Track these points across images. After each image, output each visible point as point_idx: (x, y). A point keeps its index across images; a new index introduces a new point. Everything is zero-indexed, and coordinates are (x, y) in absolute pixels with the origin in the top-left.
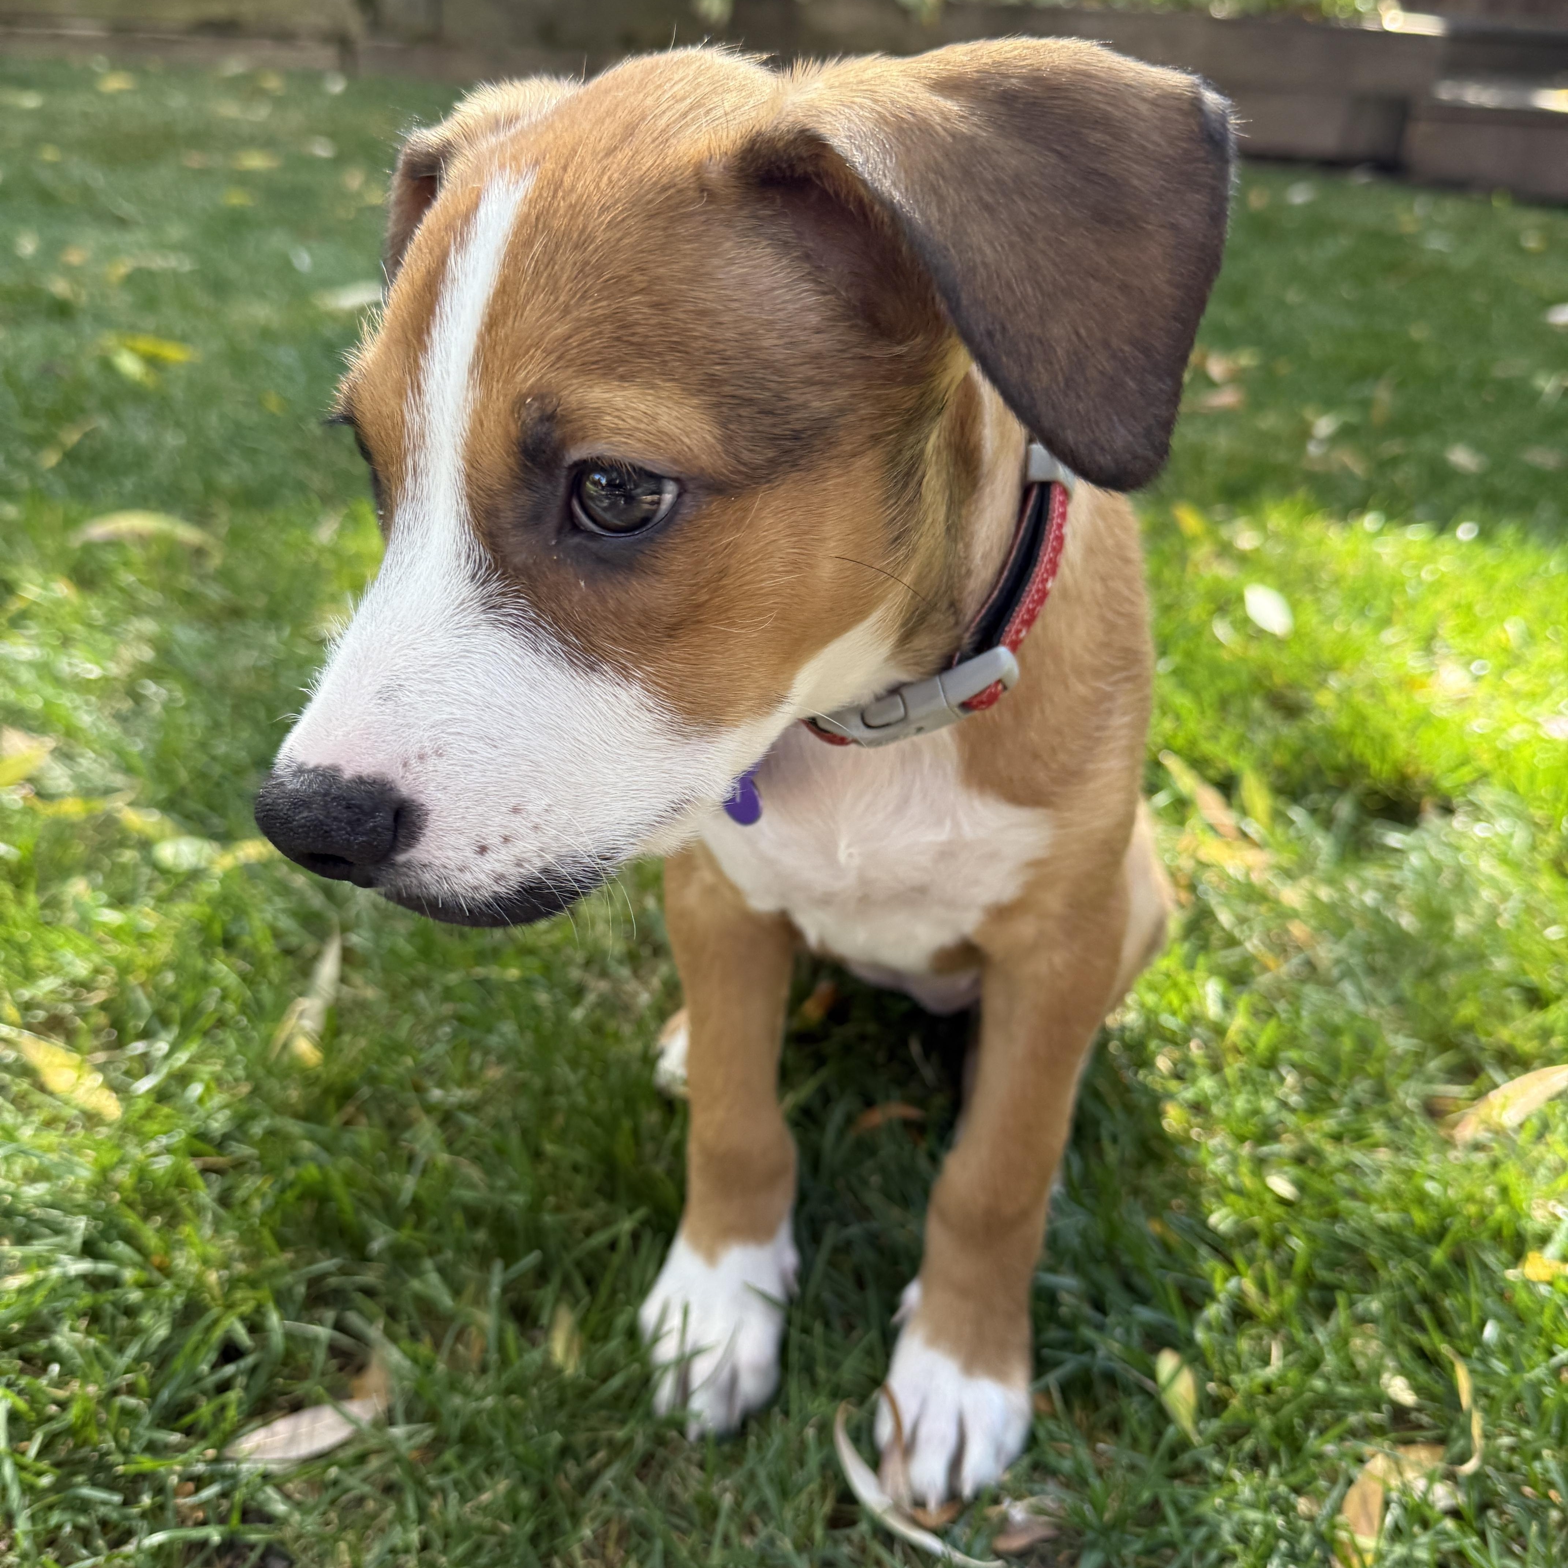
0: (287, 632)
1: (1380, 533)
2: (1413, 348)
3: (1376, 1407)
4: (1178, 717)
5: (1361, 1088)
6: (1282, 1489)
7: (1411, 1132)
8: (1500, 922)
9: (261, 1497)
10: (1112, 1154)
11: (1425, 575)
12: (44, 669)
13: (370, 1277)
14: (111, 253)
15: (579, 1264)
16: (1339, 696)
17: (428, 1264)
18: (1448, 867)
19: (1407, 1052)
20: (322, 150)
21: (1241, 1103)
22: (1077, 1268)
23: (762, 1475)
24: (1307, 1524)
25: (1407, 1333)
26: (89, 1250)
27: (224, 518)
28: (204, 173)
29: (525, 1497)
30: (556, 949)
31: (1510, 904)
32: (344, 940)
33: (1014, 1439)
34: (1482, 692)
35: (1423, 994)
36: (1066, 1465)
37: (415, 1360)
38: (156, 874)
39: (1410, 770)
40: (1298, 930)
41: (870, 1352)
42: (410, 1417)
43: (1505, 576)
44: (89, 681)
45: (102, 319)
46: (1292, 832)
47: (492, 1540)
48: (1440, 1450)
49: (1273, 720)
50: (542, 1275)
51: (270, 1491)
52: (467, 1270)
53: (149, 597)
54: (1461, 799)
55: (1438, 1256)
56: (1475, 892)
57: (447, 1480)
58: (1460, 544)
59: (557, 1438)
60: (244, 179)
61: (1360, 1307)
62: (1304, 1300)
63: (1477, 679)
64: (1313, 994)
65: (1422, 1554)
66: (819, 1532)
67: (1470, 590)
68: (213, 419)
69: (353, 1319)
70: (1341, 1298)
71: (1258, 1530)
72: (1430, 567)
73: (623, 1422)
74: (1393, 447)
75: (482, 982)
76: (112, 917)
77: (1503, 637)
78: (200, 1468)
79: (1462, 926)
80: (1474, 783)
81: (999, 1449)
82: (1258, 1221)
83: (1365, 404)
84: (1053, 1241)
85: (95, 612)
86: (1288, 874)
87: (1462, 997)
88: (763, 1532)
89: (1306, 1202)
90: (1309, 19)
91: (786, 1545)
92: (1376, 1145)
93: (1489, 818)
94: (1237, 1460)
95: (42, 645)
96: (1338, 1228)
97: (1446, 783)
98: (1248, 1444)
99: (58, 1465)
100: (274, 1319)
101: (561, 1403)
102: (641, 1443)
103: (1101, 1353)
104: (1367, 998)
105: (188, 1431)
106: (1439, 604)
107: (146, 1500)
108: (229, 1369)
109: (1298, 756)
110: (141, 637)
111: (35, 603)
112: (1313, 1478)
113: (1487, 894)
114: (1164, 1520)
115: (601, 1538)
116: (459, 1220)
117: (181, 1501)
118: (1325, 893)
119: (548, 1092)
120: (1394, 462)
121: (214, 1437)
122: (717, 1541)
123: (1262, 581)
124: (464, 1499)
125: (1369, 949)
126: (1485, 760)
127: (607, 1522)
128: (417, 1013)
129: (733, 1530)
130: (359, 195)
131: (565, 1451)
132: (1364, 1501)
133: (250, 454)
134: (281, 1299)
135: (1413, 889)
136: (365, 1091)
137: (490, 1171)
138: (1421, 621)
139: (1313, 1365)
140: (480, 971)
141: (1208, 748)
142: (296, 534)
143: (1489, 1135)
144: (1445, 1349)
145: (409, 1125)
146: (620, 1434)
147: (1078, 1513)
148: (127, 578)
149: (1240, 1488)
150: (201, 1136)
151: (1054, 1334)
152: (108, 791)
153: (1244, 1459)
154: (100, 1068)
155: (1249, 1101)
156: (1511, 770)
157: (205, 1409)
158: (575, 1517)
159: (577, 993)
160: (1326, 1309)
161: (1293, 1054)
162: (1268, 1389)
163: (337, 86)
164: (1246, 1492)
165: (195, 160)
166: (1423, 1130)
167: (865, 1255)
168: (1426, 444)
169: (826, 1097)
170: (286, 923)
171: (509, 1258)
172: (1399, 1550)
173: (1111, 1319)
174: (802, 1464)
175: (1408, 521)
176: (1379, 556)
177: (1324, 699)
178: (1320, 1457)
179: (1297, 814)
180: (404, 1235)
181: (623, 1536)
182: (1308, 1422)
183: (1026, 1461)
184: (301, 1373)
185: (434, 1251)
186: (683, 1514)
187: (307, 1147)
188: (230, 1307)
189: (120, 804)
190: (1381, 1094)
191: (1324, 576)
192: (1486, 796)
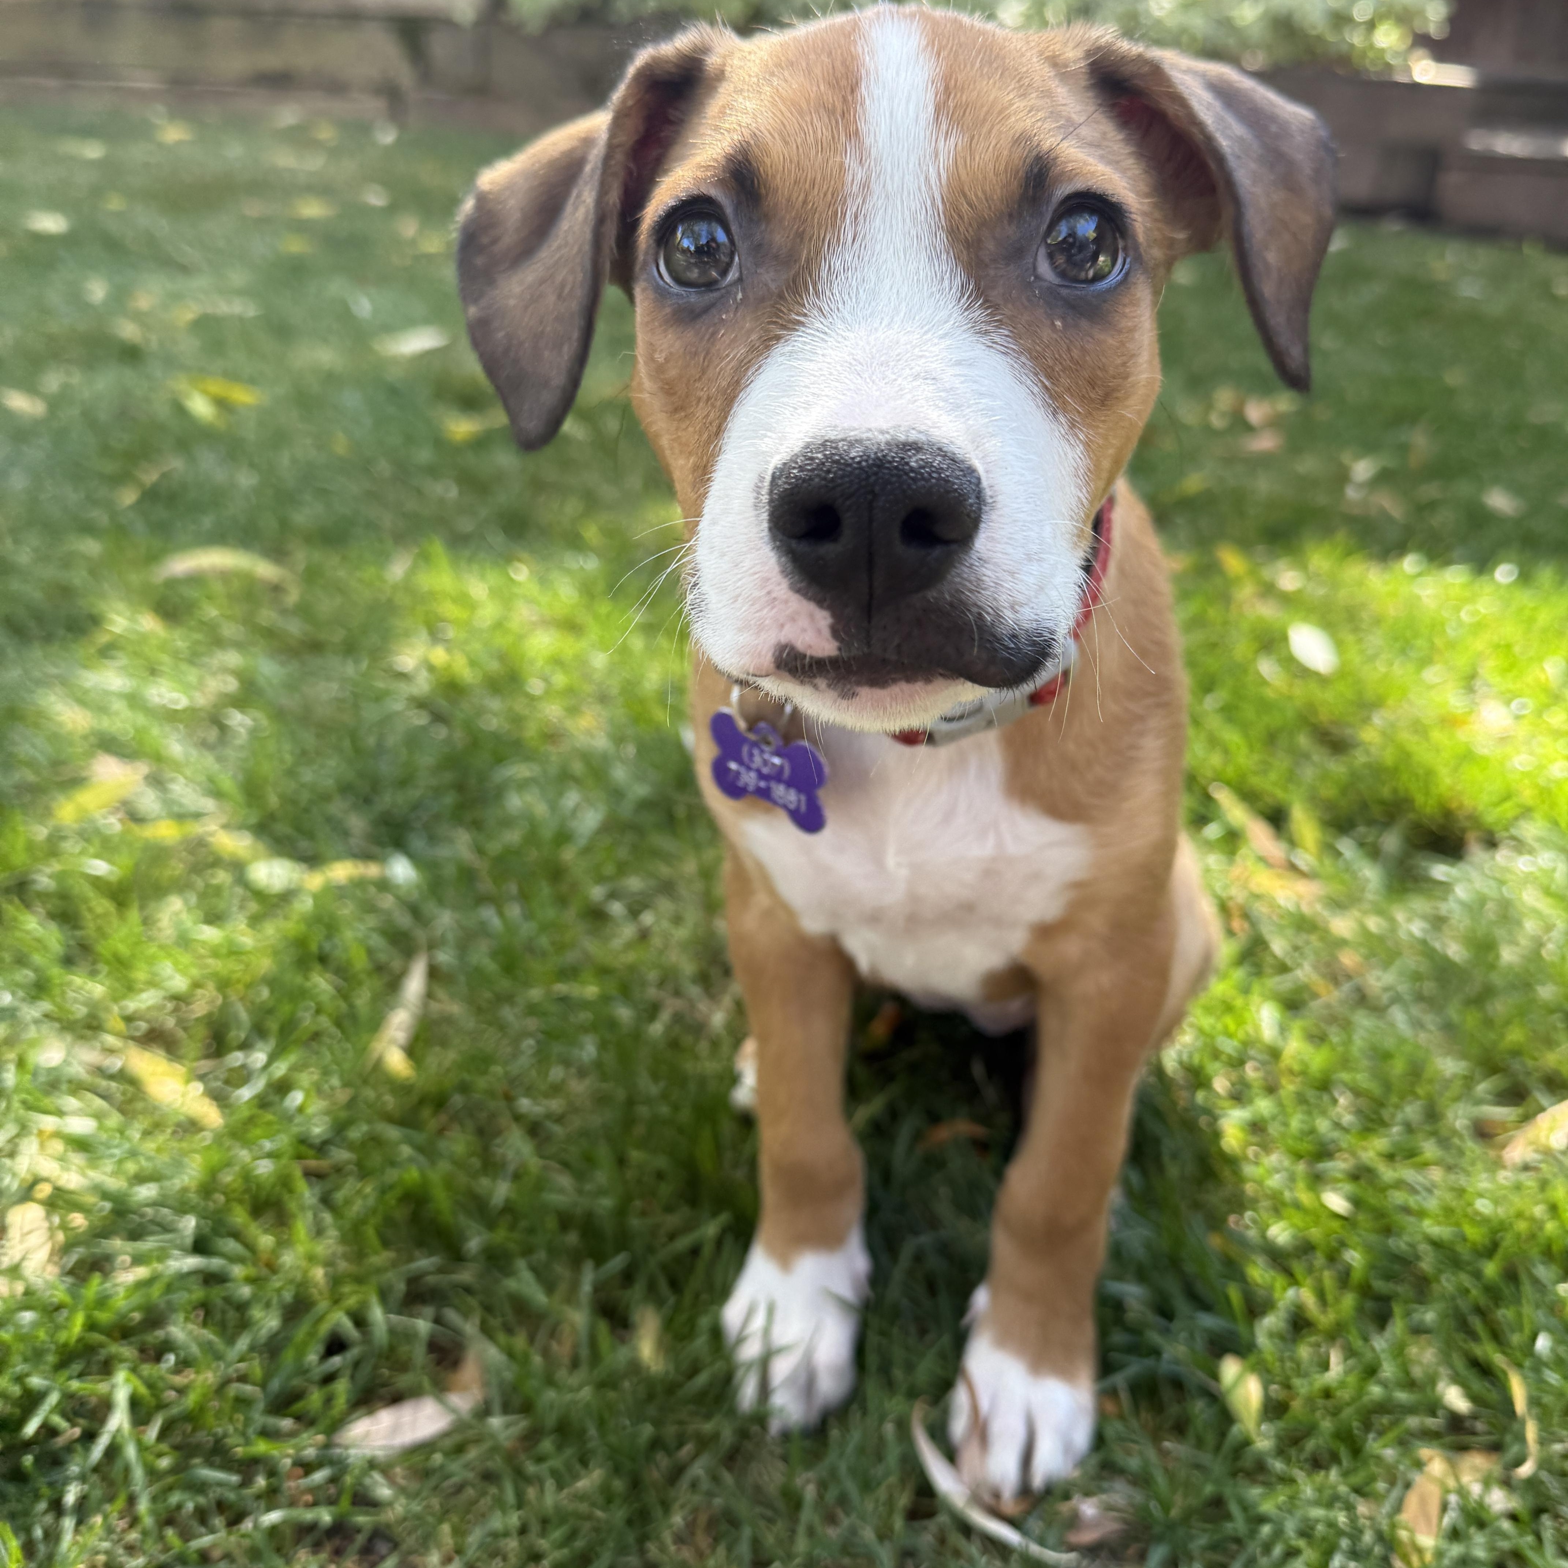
0: (364, 665)
1: (1419, 575)
2: (1450, 392)
3: (1433, 1413)
4: (1226, 751)
5: (1412, 1111)
6: (1343, 1489)
7: (1461, 1153)
8: (1544, 953)
9: (367, 1481)
10: (1173, 1171)
11: (1464, 615)
12: (134, 700)
13: (466, 1276)
14: (176, 297)
15: (664, 1267)
16: (1384, 734)
17: (521, 1264)
18: (1492, 900)
19: (1455, 1076)
20: (376, 198)
21: (1296, 1123)
22: (1142, 1276)
23: (843, 1467)
24: (1367, 1523)
25: (1461, 1344)
26: (200, 1246)
27: (301, 556)
28: (263, 222)
29: (619, 1485)
30: (632, 969)
31: (1554, 934)
32: (431, 958)
33: (1082, 1437)
34: (1522, 731)
35: (1471, 1020)
36: (1134, 1463)
37: (510, 1354)
38: (249, 894)
39: (1454, 805)
40: (1348, 959)
41: (942, 1356)
42: (506, 1409)
43: (1544, 617)
44: (176, 711)
45: (171, 362)
46: (1340, 863)
47: (587, 1526)
48: (1494, 1457)
49: (1319, 755)
50: (628, 1277)
51: (377, 1476)
52: (561, 1270)
53: (230, 630)
54: (1505, 834)
55: (1491, 1269)
56: (1519, 923)
57: (544, 1468)
58: (1498, 585)
59: (647, 1430)
60: (302, 227)
61: (1416, 1317)
62: (1360, 1310)
63: (1518, 718)
64: (1363, 1021)
65: (1480, 1554)
66: (898, 1523)
67: (1510, 631)
68: (284, 459)
69: (451, 1315)
70: (1397, 1309)
71: (1320, 1528)
72: (1468, 607)
73: (708, 1417)
74: (1430, 491)
75: (564, 1000)
76: (210, 934)
77: (1543, 677)
78: (310, 1453)
79: (1508, 955)
80: (1516, 818)
81: (1067, 1447)
82: (1315, 1234)
83: (1403, 449)
84: (1117, 1253)
85: (180, 643)
86: (1338, 905)
87: (1508, 1022)
88: (846, 1522)
89: (1361, 1217)
90: (1340, 71)
91: (868, 1534)
92: (1426, 1164)
93: (1531, 852)
94: (1299, 1461)
95: (131, 675)
96: (1391, 1242)
97: (1491, 817)
98: (1310, 1445)
99: (176, 1448)
100: (377, 1314)
101: (650, 1397)
102: (728, 1435)
103: (1166, 1356)
104: (1417, 1024)
105: (298, 1418)
106: (1479, 644)
107: (261, 1482)
108: (336, 1361)
109: (1344, 790)
110: (225, 670)
111: (121, 636)
112: (1373, 1479)
113: (1530, 926)
114: (1228, 1517)
115: (691, 1525)
116: (551, 1223)
117: (292, 1484)
118: (1374, 924)
119: (630, 1103)
120: (1432, 506)
121: (324, 1423)
122: (801, 1530)
123: (1306, 619)
124: (560, 1486)
125: (1417, 977)
126: (1527, 795)
127: (695, 1511)
128: (502, 1027)
129: (817, 1520)
130: (413, 242)
131: (656, 1444)
132: (1423, 1502)
133: (322, 493)
134: (384, 1295)
135: (1459, 920)
136: (458, 1100)
137: (580, 1176)
138: (1462, 661)
139: (1371, 1371)
140: (561, 988)
141: (1256, 782)
142: (369, 572)
143: (1537, 1157)
144: (1498, 1359)
145: (498, 1133)
146: (708, 1427)
147: (1146, 1509)
148: (211, 612)
149: (1302, 1487)
150: (303, 1141)
151: (1118, 1338)
152: (197, 816)
153: (1306, 1460)
154: (201, 1078)
155: (1303, 1122)
156: (1553, 805)
157: (315, 1398)
158: (666, 1507)
159: (653, 1011)
160: (1382, 1320)
161: (1345, 1076)
162: (1327, 1393)
163: (387, 137)
164: (1308, 1491)
165: (253, 208)
166: (1473, 1152)
167: (935, 1263)
168: (1463, 488)
169: (893, 1114)
170: (377, 941)
171: (600, 1259)
172: (1456, 1550)
173: (1176, 1325)
174: (879, 1457)
175: (1447, 563)
176: (1419, 598)
177: (1369, 735)
178: (1379, 1459)
179: (1347, 847)
180: (500, 1235)
181: (712, 1523)
182: (1367, 1426)
183: (1094, 1461)
184: (403, 1367)
185: (527, 1251)
186: (769, 1505)
187: (406, 1151)
188: (336, 1301)
189: (213, 827)
190: (1432, 1115)
191: (1364, 615)
192: (1530, 830)
